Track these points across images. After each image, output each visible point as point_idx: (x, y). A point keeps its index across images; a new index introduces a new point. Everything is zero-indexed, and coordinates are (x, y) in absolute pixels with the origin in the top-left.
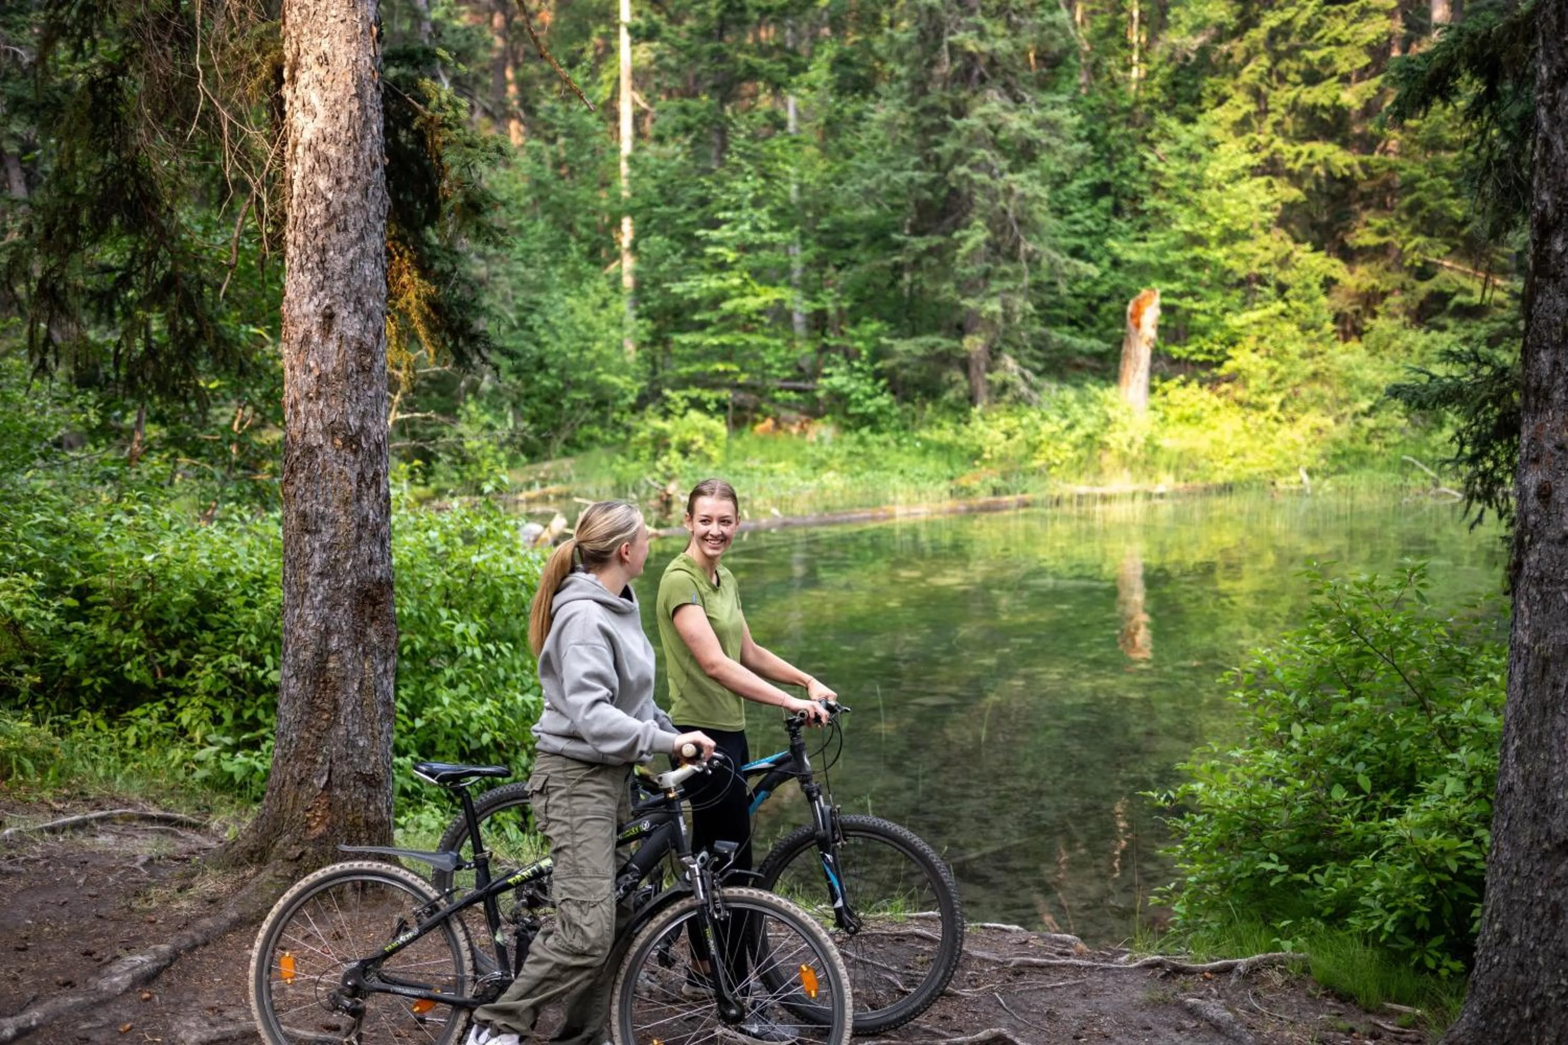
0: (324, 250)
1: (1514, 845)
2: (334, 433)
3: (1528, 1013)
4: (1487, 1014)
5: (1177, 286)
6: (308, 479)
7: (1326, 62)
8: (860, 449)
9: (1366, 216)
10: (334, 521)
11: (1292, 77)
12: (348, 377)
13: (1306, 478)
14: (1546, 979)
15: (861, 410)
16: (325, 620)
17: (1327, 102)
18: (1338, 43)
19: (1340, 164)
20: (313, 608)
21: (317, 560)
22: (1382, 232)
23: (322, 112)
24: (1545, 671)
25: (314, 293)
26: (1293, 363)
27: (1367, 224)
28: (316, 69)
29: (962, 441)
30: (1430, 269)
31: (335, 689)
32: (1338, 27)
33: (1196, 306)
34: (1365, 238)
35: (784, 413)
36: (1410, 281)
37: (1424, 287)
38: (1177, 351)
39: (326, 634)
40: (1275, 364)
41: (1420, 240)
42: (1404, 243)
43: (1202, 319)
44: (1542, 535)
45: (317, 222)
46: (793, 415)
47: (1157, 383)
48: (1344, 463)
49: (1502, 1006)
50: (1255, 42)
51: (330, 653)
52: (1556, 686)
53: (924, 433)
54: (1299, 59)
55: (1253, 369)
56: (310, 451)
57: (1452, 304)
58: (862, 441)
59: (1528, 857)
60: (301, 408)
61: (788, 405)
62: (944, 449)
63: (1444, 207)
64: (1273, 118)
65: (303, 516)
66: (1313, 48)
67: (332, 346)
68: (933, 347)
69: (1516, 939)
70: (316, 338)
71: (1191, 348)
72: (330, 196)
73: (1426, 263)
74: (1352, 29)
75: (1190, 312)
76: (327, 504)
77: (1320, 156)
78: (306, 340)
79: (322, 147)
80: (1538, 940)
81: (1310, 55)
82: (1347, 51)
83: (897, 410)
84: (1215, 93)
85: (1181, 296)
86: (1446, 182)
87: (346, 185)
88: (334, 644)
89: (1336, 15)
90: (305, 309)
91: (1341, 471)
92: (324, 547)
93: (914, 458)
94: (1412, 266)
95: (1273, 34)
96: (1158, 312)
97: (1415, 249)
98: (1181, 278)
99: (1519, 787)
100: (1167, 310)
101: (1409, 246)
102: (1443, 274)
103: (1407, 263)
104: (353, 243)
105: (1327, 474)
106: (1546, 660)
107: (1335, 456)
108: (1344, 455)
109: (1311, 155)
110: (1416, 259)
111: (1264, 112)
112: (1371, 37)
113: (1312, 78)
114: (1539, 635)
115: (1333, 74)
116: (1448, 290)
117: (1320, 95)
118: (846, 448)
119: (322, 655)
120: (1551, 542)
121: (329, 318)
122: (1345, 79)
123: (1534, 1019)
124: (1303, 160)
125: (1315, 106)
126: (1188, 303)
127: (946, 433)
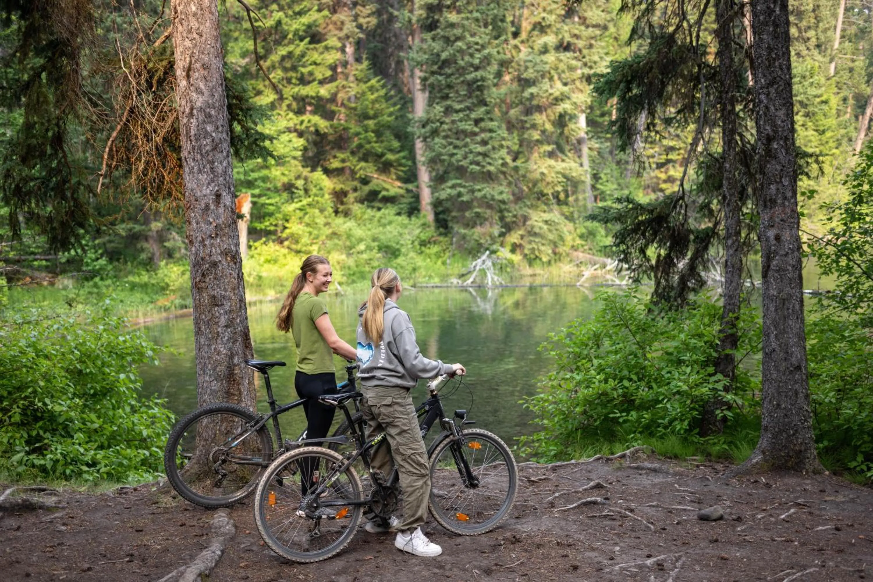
0: (213, 162)
1: (778, 371)
2: (226, 254)
3: (791, 432)
4: (775, 437)
5: (257, 191)
6: (215, 278)
7: (311, 74)
8: (95, 290)
9: (335, 152)
10: (230, 299)
11: (294, 81)
12: (229, 226)
13: (339, 287)
14: (797, 418)
15: (90, 268)
16: (230, 349)
17: (314, 94)
18: (315, 63)
19: (322, 126)
20: (223, 343)
21: (223, 320)
22: (343, 161)
23: (206, 93)
24: (784, 304)
25: (209, 184)
26: (320, 229)
27: (335, 157)
28: (202, 72)
29: (153, 281)
30: (368, 179)
31: (239, 384)
32: (315, 56)
33: (268, 201)
34: (335, 164)
35: (37, 274)
36: (359, 185)
37: (366, 189)
38: (259, 226)
39: (231, 357)
40: (311, 230)
41: (363, 164)
42: (355, 166)
43: (271, 208)
44: (777, 253)
45: (208, 148)
46: (44, 274)
47: (251, 243)
48: (354, 278)
49: (781, 432)
50: (273, 62)
51: (235, 365)
52: (788, 309)
53: (131, 278)
54: (297, 72)
55: (300, 232)
56: (214, 264)
57: (380, 196)
58: (96, 286)
59: (784, 374)
60: (207, 243)
61: (39, 269)
62: (144, 287)
63: (373, 147)
64: (287, 102)
65: (214, 297)
66: (304, 66)
67: (221, 210)
68: (130, 230)
69: (783, 406)
70: (212, 207)
71: (267, 223)
72: (214, 134)
73: (366, 176)
74: (322, 56)
75: (263, 205)
76: (226, 291)
77: (313, 122)
78: (207, 207)
79: (208, 110)
80: (792, 405)
81: (304, 70)
82: (320, 69)
83: (110, 267)
84: (254, 89)
85: (259, 196)
86: (373, 135)
87: (220, 129)
88: (236, 361)
89: (312, 49)
90: (204, 192)
91: (354, 282)
92: (225, 312)
93: (127, 293)
94: (360, 177)
95: (283, 58)
96: (251, 205)
97: (361, 169)
98: (259, 187)
99: (778, 349)
100: (254, 203)
101: (358, 167)
102: (375, 181)
103: (358, 176)
104: (225, 159)
105: (348, 284)
106: (784, 300)
107: (350, 275)
108: (354, 274)
109: (309, 121)
110: (361, 174)
111: (281, 98)
112: (331, 61)
113: (303, 81)
114: (780, 291)
115: (314, 80)
116: (377, 189)
117: (308, 90)
118: (87, 290)
119: (231, 368)
120: (782, 256)
121: (218, 196)
122: (322, 82)
123: (794, 434)
124: (305, 124)
125: (307, 96)
126: (263, 200)
127: (145, 278)
